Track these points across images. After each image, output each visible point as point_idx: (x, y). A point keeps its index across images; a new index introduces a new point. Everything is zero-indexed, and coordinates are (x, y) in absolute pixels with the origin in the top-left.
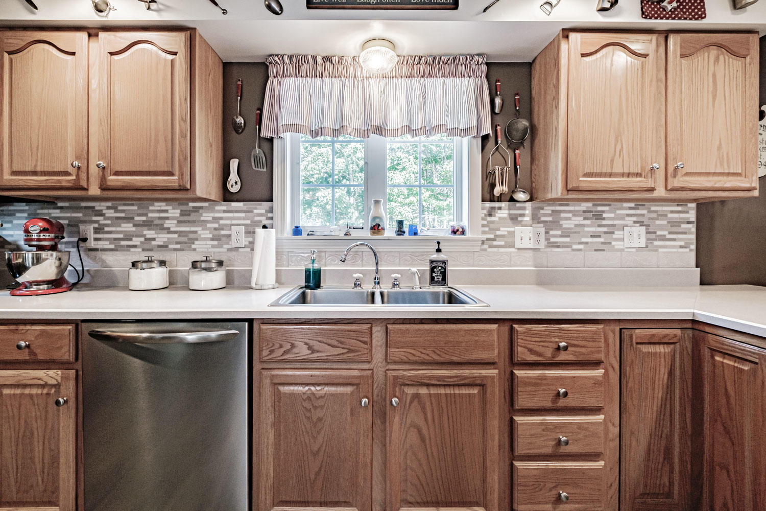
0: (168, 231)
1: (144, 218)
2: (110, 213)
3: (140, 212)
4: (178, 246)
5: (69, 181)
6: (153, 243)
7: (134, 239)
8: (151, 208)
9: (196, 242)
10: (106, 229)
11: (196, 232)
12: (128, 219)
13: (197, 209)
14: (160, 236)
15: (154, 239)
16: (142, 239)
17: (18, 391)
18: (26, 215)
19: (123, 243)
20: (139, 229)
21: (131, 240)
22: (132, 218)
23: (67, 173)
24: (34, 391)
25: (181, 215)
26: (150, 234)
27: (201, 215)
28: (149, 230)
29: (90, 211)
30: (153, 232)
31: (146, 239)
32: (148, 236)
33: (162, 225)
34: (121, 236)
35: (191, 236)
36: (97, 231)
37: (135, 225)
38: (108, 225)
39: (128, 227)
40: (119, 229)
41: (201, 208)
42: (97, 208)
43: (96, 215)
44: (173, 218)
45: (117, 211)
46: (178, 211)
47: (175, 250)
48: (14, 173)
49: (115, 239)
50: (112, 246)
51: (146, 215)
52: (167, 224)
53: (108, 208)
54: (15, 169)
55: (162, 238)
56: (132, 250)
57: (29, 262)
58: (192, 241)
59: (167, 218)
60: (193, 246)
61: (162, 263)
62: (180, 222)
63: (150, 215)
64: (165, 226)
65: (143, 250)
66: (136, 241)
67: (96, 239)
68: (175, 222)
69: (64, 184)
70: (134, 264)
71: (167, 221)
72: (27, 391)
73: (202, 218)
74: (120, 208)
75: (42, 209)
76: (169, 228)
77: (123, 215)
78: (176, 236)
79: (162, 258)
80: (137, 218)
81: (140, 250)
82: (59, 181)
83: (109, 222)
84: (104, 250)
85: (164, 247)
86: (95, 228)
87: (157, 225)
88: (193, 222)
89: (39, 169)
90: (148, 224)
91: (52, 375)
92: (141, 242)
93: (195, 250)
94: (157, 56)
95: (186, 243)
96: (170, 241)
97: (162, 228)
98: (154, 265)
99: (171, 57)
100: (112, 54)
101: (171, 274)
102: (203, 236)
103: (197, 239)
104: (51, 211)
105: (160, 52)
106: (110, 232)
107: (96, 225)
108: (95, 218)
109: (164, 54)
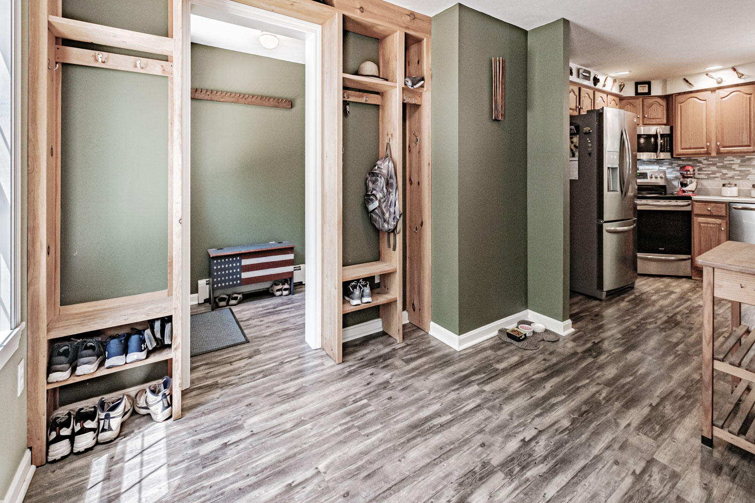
0: (734, 170)
1: (722, 164)
2: (705, 162)
3: (721, 161)
4: (740, 177)
5: (704, 151)
6: (727, 176)
7: (717, 174)
8: (725, 159)
9: (749, 175)
10: (703, 169)
11: (749, 170)
12: (714, 164)
13: (749, 159)
14: (730, 172)
15: (727, 174)
16: (721, 174)
17: (706, 225)
18: (668, 163)
19: (711, 176)
20: (719, 169)
21: (715, 174)
22: (716, 164)
23: (703, 148)
24: (711, 225)
25: (741, 162)
26: (725, 171)
27: (752, 162)
28: (724, 169)
29: (695, 161)
30: (726, 171)
31: (723, 174)
32: (724, 173)
33: (731, 167)
34: (710, 172)
35: (747, 172)
36: (699, 170)
37: (717, 168)
38: (704, 168)
39: (714, 168)
40: (709, 169)
41: (752, 158)
42: (699, 160)
43: (698, 163)
44: (737, 164)
45: (708, 161)
46: (740, 160)
47: (738, 179)
48: (682, 149)
49: (707, 174)
50: (706, 177)
51: (723, 162)
52: (734, 167)
53: (704, 160)
54: (683, 147)
55: (731, 174)
56: (716, 179)
57: (688, 183)
58: (747, 175)
59: (734, 164)
60: (748, 177)
61: (736, 185)
62: (740, 166)
63: (725, 162)
64: (733, 167)
65: (722, 179)
66: (718, 175)
67: (698, 174)
68: (738, 165)
69: (702, 152)
70: (724, 185)
71: (734, 165)
72: (709, 225)
73: (753, 164)
74: (710, 159)
75: (674, 160)
76: (735, 169)
77: (711, 163)
78: (738, 172)
79: (735, 183)
80: (718, 164)
81: (720, 179)
82: (700, 151)
83: (704, 166)
84: (702, 179)
85: (732, 177)
86: (698, 169)
87: (728, 167)
88: (748, 166)
89: (692, 147)
90: (724, 167)
91: (718, 221)
92: (721, 176)
93: (748, 179)
94: (743, 97)
95: (744, 176)
96: (736, 175)
97: (730, 169)
98: (733, 186)
99: (749, 96)
100: (722, 98)
101: (739, 190)
102: (753, 172)
103: (750, 174)
104: (678, 162)
105: (744, 94)
106: (706, 171)
107: (699, 168)
108: (698, 164)
109: (745, 95)
